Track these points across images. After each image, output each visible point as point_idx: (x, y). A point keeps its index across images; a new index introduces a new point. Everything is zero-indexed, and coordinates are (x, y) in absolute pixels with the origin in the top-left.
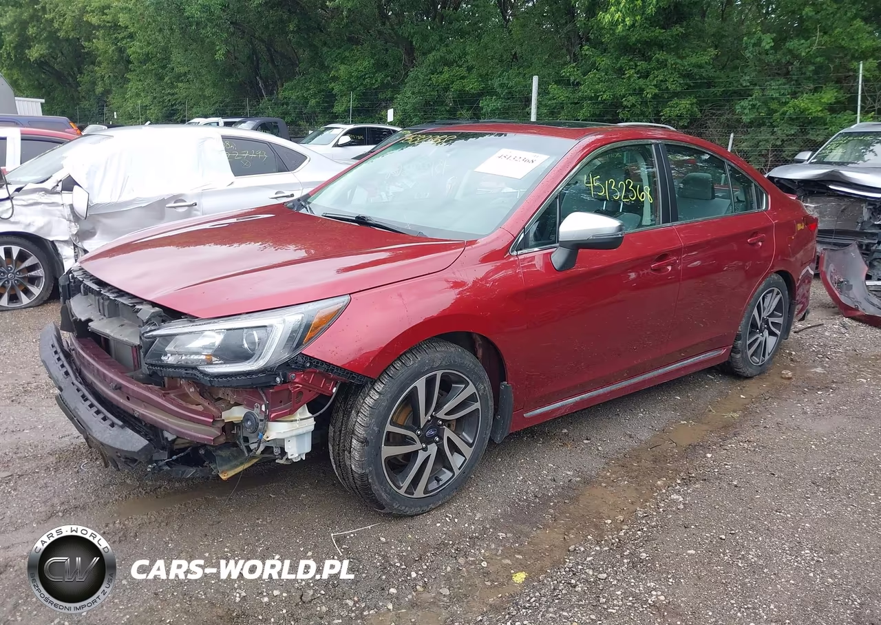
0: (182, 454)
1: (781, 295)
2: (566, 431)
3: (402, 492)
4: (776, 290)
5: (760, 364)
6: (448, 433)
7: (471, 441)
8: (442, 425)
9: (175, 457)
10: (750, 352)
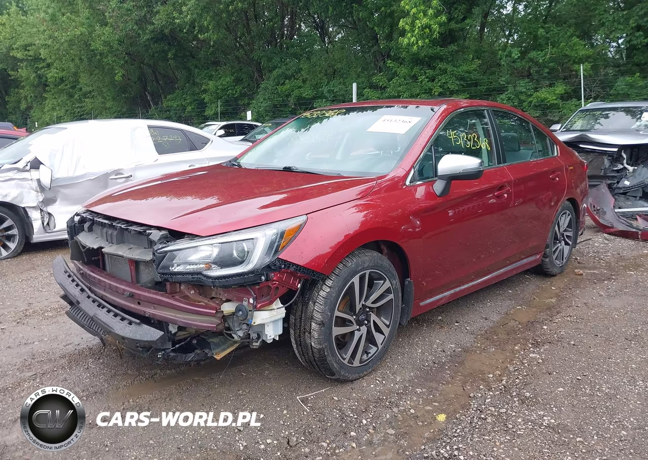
0: (183, 343)
1: (570, 216)
2: (440, 318)
3: (346, 362)
4: (568, 212)
5: (561, 265)
6: (373, 317)
7: (388, 323)
8: (369, 312)
9: (177, 346)
10: (554, 257)
